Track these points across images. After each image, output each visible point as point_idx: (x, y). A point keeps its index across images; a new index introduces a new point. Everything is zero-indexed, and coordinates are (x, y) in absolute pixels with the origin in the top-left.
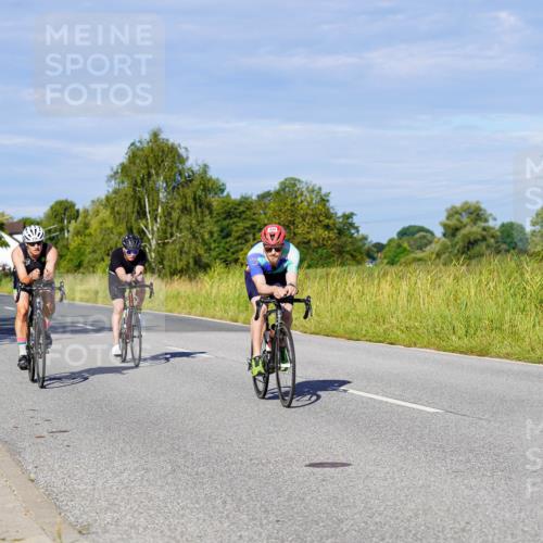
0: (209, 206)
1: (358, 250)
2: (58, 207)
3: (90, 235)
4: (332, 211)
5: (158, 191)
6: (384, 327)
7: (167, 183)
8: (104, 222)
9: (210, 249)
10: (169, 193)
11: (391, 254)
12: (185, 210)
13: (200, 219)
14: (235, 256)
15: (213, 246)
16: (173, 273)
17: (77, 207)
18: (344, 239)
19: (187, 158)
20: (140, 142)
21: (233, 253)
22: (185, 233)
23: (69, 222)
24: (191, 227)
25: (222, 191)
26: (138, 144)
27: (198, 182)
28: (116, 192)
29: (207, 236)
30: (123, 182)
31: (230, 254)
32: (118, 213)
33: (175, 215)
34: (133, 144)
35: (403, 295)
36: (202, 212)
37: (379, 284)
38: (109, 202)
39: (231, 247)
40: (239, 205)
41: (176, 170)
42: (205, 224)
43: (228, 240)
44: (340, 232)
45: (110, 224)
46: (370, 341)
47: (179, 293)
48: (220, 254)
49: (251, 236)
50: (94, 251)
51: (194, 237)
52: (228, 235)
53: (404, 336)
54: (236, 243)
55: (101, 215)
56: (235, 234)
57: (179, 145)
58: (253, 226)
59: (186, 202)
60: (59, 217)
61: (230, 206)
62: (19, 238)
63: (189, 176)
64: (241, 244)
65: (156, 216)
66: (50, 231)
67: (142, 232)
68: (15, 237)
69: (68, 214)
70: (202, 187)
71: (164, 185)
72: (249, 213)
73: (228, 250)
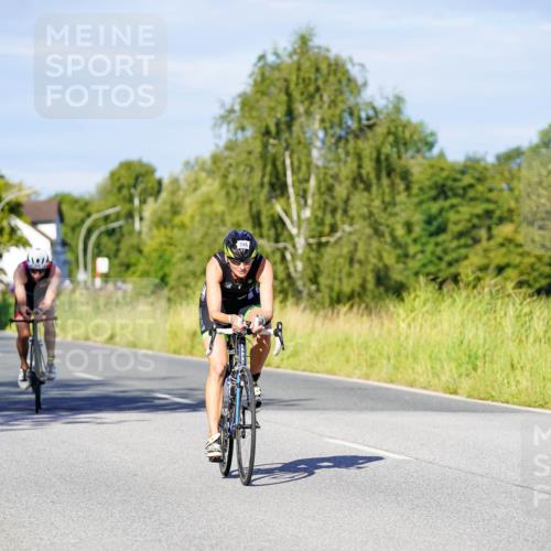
0: (406, 176)
2: (123, 172)
3: (183, 226)
5: (308, 146)
7: (325, 129)
8: (210, 201)
9: (406, 256)
10: (329, 148)
12: (359, 181)
13: (387, 199)
14: (453, 270)
15: (412, 249)
16: (337, 300)
17: (158, 175)
19: (365, 84)
20: (276, 54)
21: (450, 264)
22: (359, 225)
23: (143, 202)
24: (371, 214)
25: (430, 146)
26: (271, 58)
27: (385, 131)
28: (231, 146)
29: (400, 231)
30: (243, 129)
31: (443, 265)
32: (235, 186)
33: (341, 191)
34: (262, 57)
36: (393, 185)
38: (217, 165)
39: (445, 252)
40: (463, 172)
41: (342, 106)
42: (397, 209)
43: (441, 238)
45: (219, 207)
47: (347, 340)
48: (424, 266)
49: (483, 233)
50: (189, 257)
51: (378, 233)
52: (441, 230)
54: (454, 244)
55: (204, 189)
56: (453, 229)
57: (351, 60)
58: (488, 214)
59: (360, 167)
60: (125, 192)
61: (444, 174)
62: (51, 230)
63: (368, 119)
64: (466, 246)
65: (305, 191)
66: (106, 219)
67: (278, 223)
68: (42, 227)
69: (141, 187)
70: (391, 138)
71: (321, 134)
72: (480, 188)
73: (440, 259)
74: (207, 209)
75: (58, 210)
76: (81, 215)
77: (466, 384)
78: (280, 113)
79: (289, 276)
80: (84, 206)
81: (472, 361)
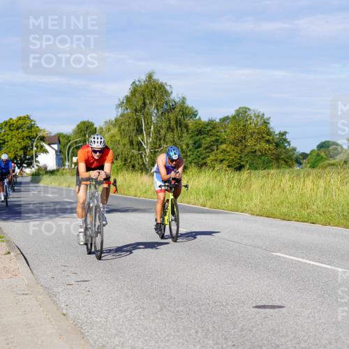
0: (186, 126)
1: (290, 157)
2: (82, 125)
4: (271, 130)
5: (151, 115)
6: (308, 211)
7: (158, 110)
8: (113, 136)
9: (187, 156)
10: (158, 117)
11: (313, 161)
12: (170, 128)
13: (180, 135)
14: (204, 161)
15: (189, 154)
17: (95, 126)
18: (279, 150)
19: (172, 93)
20: (139, 81)
21: (203, 159)
22: (169, 144)
23: (90, 137)
24: (174, 141)
25: (196, 115)
26: (137, 83)
27: (179, 110)
28: (122, 115)
29: (184, 147)
30: (127, 109)
31: (200, 159)
32: (123, 130)
33: (163, 132)
34: (134, 83)
35: (321, 189)
36: (182, 130)
37: (304, 181)
38: (117, 123)
39: (201, 154)
40: (207, 125)
41: (164, 101)
42: (183, 139)
43: (199, 149)
44: (277, 145)
45: (118, 138)
46: (298, 221)
48: (193, 160)
49: (215, 147)
52: (199, 146)
53: (321, 218)
54: (204, 151)
55: (112, 131)
57: (166, 84)
58: (217, 140)
59: (170, 123)
60: (83, 133)
61: (201, 126)
62: (55, 146)
63: (173, 105)
64: (208, 152)
65: (150, 132)
66: (76, 142)
67: (139, 144)
68: (52, 146)
69: (88, 131)
70: (181, 113)
71: (156, 111)
72: (213, 131)
73: (199, 157)
74: (113, 139)
75: (58, 139)
76: (66, 141)
77: (209, 203)
78: (140, 103)
79: (144, 163)
80: (68, 138)
81: (211, 195)
